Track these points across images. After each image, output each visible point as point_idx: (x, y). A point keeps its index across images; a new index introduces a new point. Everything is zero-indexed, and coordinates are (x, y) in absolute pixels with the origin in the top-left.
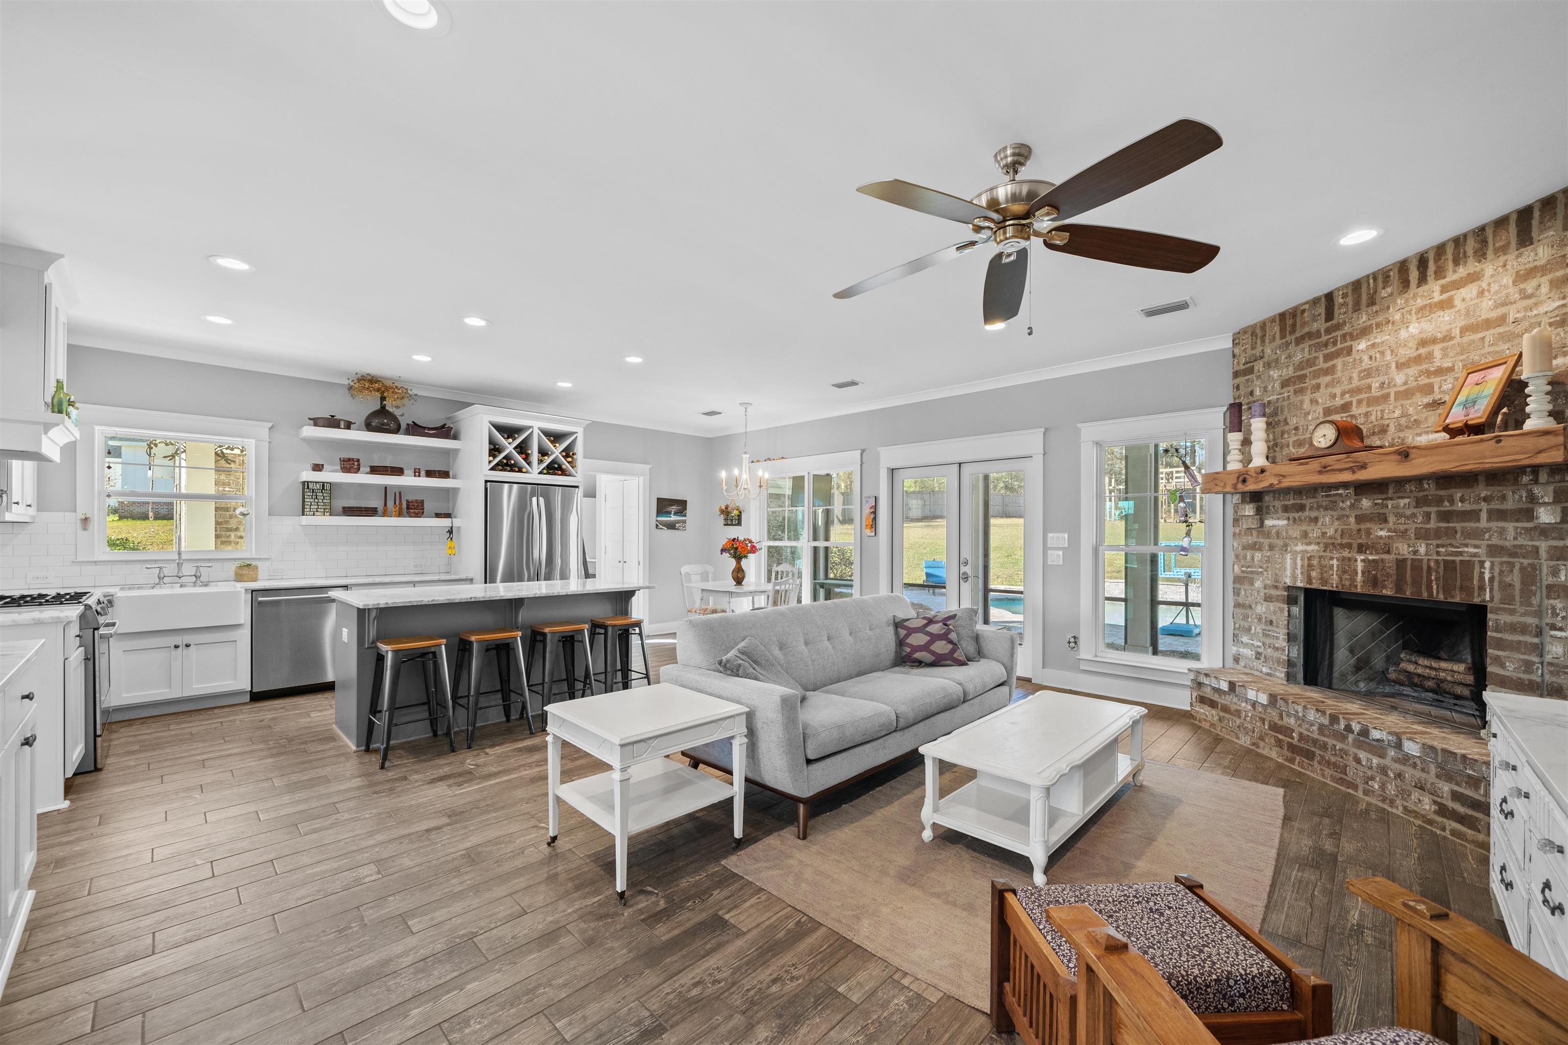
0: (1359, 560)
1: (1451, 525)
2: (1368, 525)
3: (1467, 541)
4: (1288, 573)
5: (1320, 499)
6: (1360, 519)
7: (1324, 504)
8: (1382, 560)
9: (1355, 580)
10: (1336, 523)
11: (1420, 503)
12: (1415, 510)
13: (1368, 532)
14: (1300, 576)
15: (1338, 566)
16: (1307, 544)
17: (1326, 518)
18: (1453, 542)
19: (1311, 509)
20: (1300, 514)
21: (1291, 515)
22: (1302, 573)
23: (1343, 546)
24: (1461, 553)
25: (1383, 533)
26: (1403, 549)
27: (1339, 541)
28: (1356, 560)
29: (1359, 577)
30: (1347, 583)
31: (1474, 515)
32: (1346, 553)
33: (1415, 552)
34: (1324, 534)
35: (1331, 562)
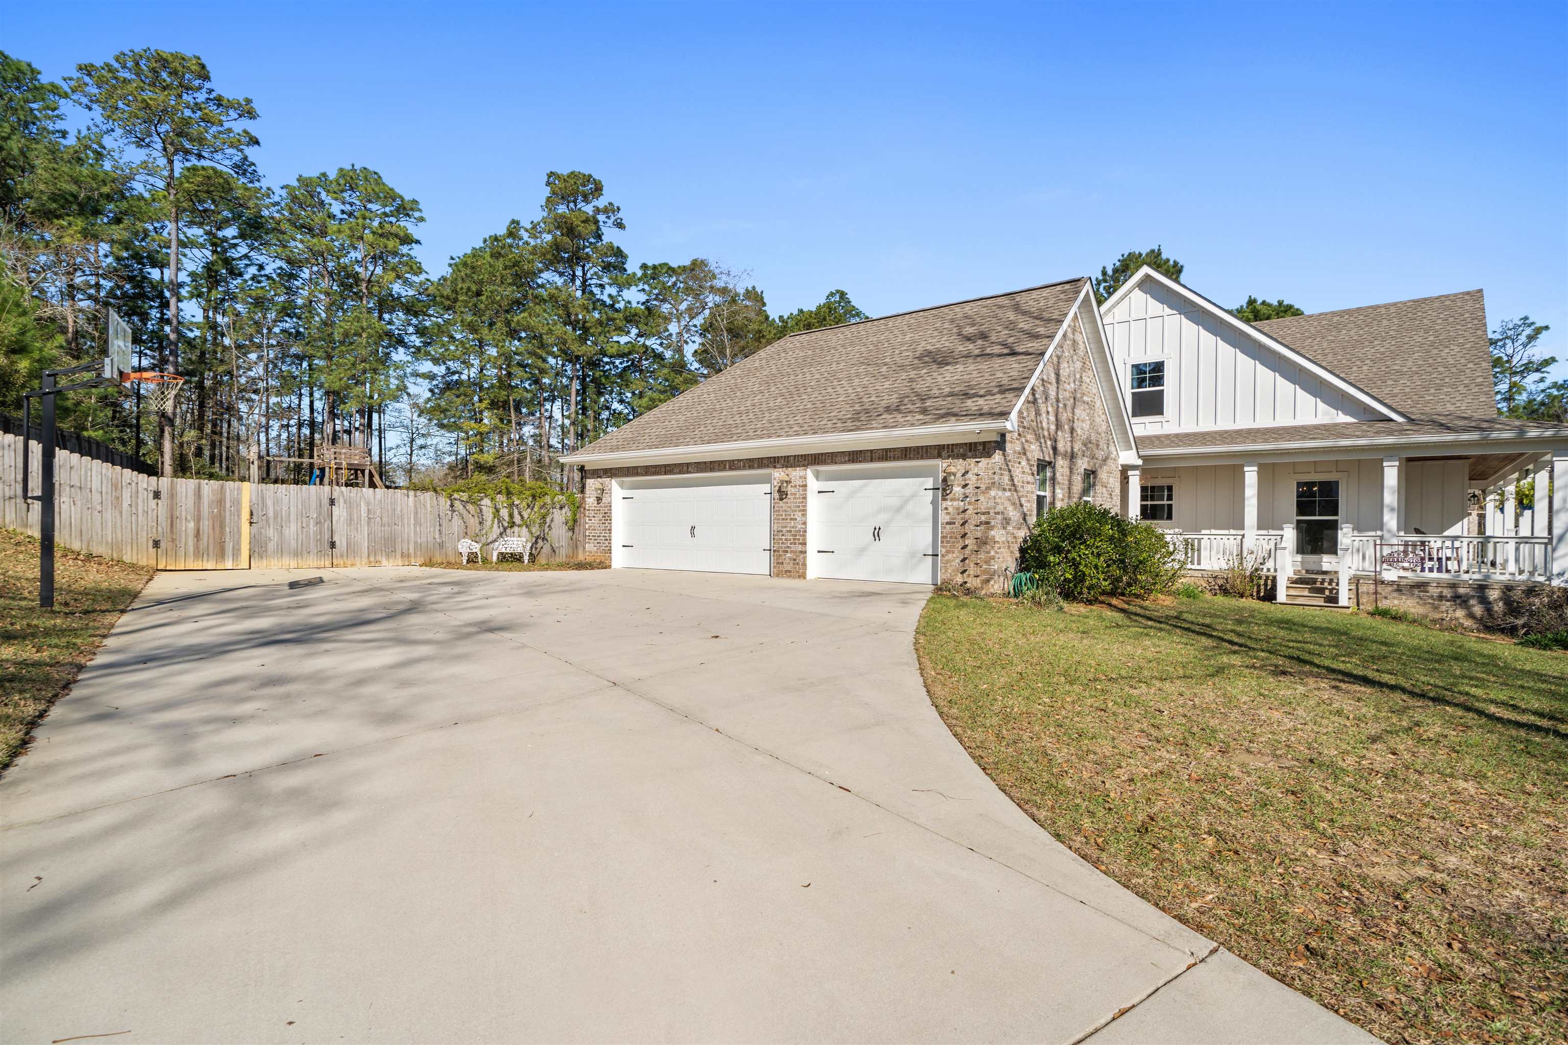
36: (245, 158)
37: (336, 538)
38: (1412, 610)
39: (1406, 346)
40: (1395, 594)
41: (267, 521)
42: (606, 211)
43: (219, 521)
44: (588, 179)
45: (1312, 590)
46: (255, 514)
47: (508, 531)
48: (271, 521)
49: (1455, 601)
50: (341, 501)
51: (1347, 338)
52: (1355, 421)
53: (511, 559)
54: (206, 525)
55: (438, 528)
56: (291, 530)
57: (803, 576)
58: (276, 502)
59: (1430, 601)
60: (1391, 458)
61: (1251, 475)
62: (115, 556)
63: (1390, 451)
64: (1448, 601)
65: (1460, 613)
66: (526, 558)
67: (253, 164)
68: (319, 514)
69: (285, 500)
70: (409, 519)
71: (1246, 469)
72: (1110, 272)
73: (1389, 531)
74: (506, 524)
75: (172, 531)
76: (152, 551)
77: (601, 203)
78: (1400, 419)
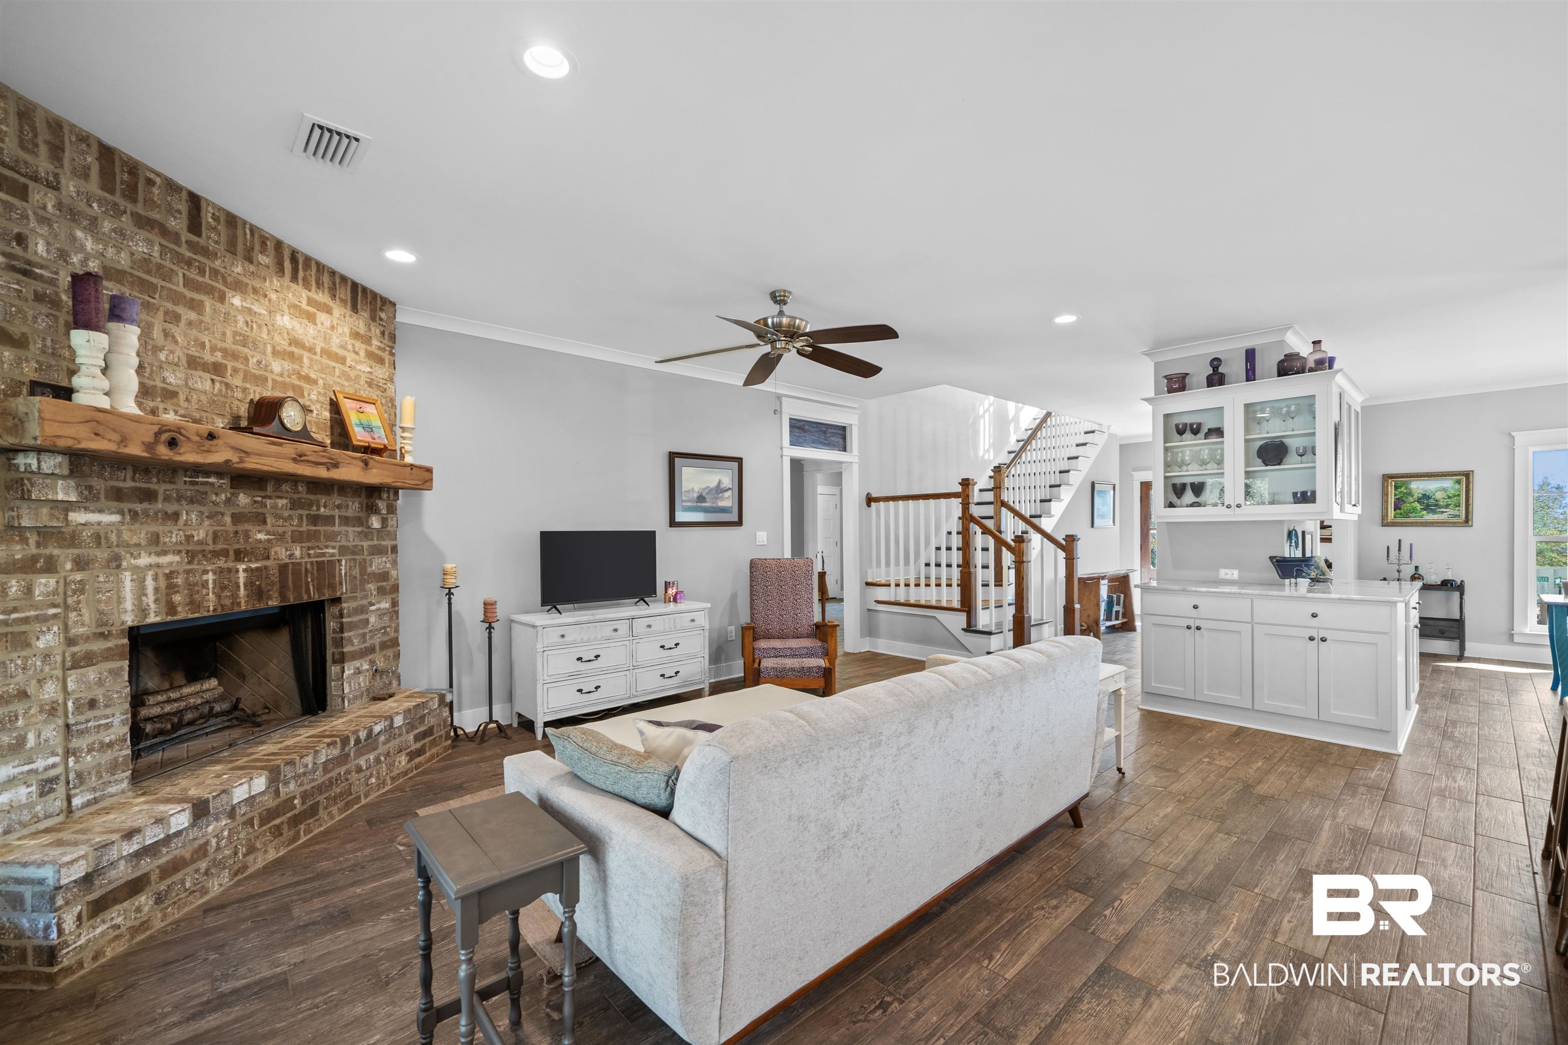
0: (241, 570)
1: (317, 528)
2: (246, 526)
3: (329, 543)
4: (129, 605)
5: (180, 485)
6: (237, 518)
7: (189, 494)
8: (266, 567)
9: (237, 596)
10: (207, 523)
11: (295, 505)
12: (292, 512)
13: (247, 535)
14: (153, 606)
15: (214, 581)
16: (158, 554)
17: (190, 515)
18: (319, 544)
19: (167, 499)
20: (146, 505)
21: (126, 506)
22: (156, 601)
23: (216, 554)
24: (323, 555)
25: (261, 536)
26: (281, 553)
27: (211, 548)
28: (237, 571)
29: (242, 592)
30: (228, 602)
31: (329, 520)
32: (221, 563)
33: (291, 556)
34: (189, 538)
35: (205, 577)
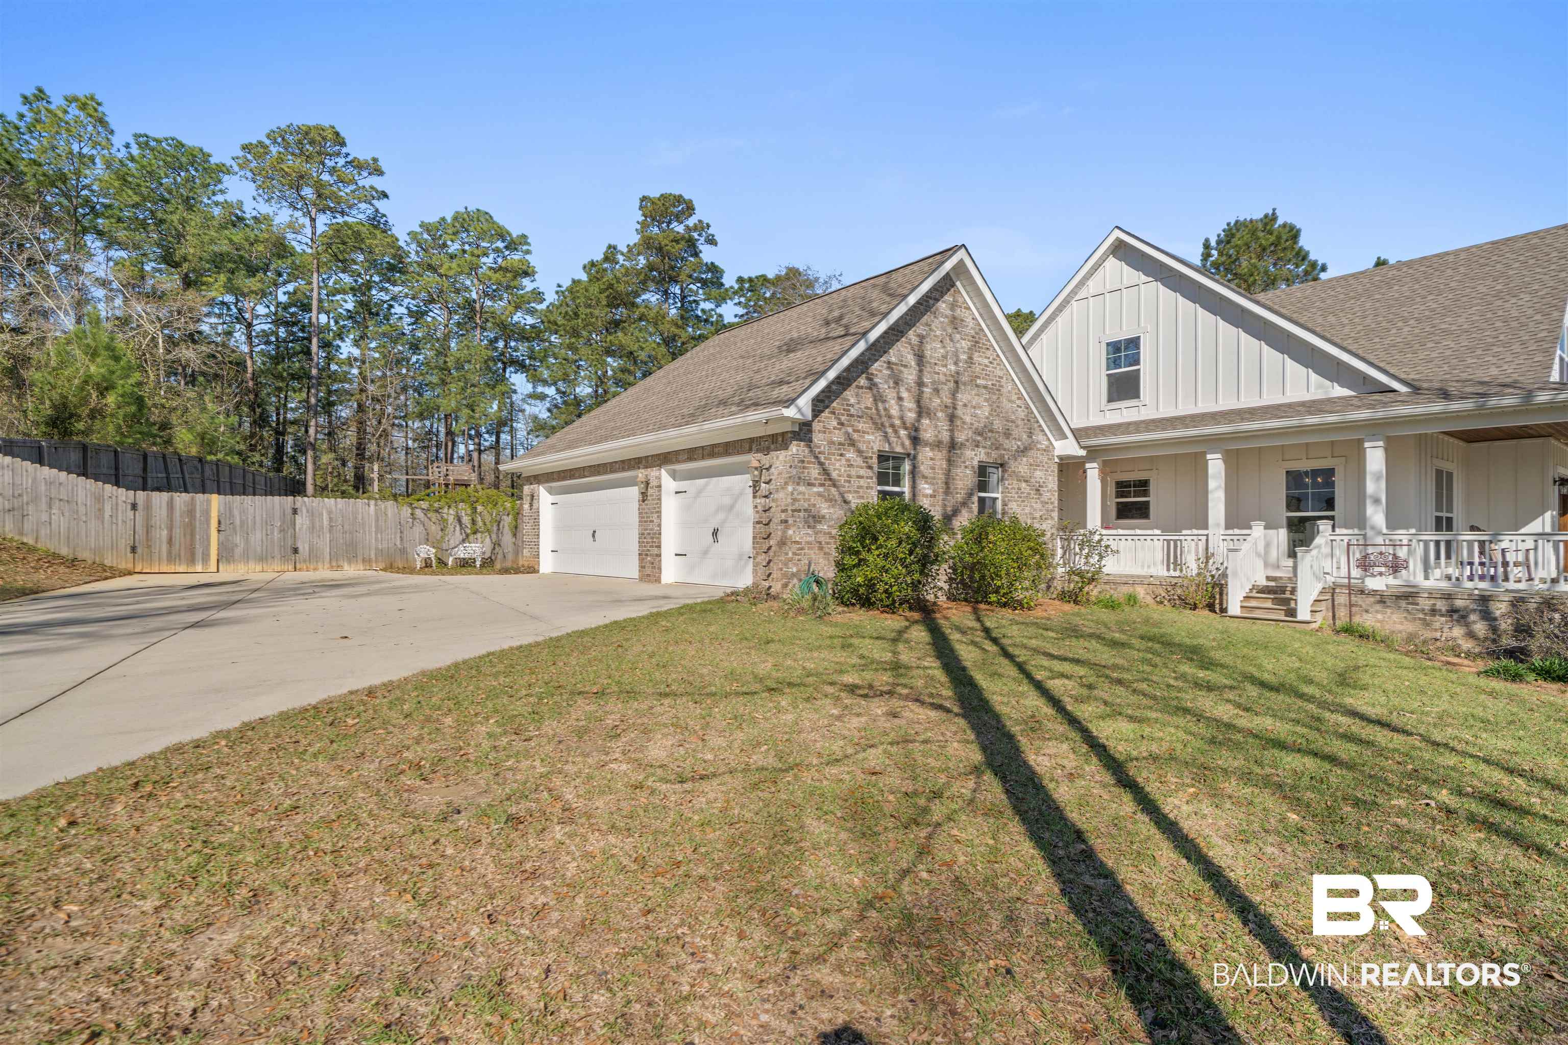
36: (377, 211)
37: (300, 545)
38: (1399, 627)
39: (1465, 299)
40: (1378, 607)
41: (234, 529)
42: (695, 228)
43: (190, 529)
44: (679, 199)
45: (1276, 601)
46: (223, 521)
47: (471, 538)
48: (238, 528)
49: (1451, 616)
50: (304, 511)
51: (1397, 296)
52: (1353, 394)
53: (465, 564)
54: (177, 532)
55: (398, 535)
56: (257, 537)
57: (658, 580)
58: (243, 512)
59: (1421, 616)
60: (1374, 437)
61: (1216, 465)
62: (97, 560)
63: (1373, 428)
64: (1442, 616)
65: (1458, 632)
66: (478, 564)
67: (384, 215)
68: (283, 522)
69: (251, 510)
70: (370, 527)
71: (1209, 457)
72: (1213, 243)
73: (1373, 528)
74: (469, 531)
75: (147, 540)
76: (130, 556)
77: (691, 222)
78: (1403, 389)
